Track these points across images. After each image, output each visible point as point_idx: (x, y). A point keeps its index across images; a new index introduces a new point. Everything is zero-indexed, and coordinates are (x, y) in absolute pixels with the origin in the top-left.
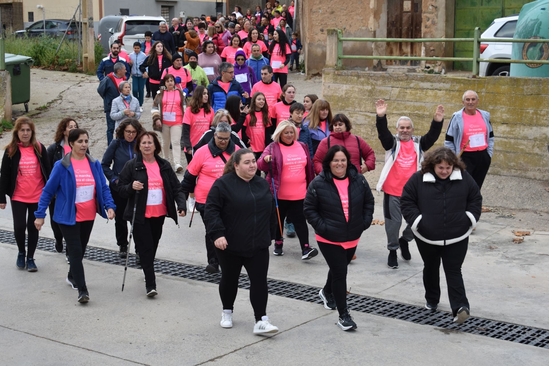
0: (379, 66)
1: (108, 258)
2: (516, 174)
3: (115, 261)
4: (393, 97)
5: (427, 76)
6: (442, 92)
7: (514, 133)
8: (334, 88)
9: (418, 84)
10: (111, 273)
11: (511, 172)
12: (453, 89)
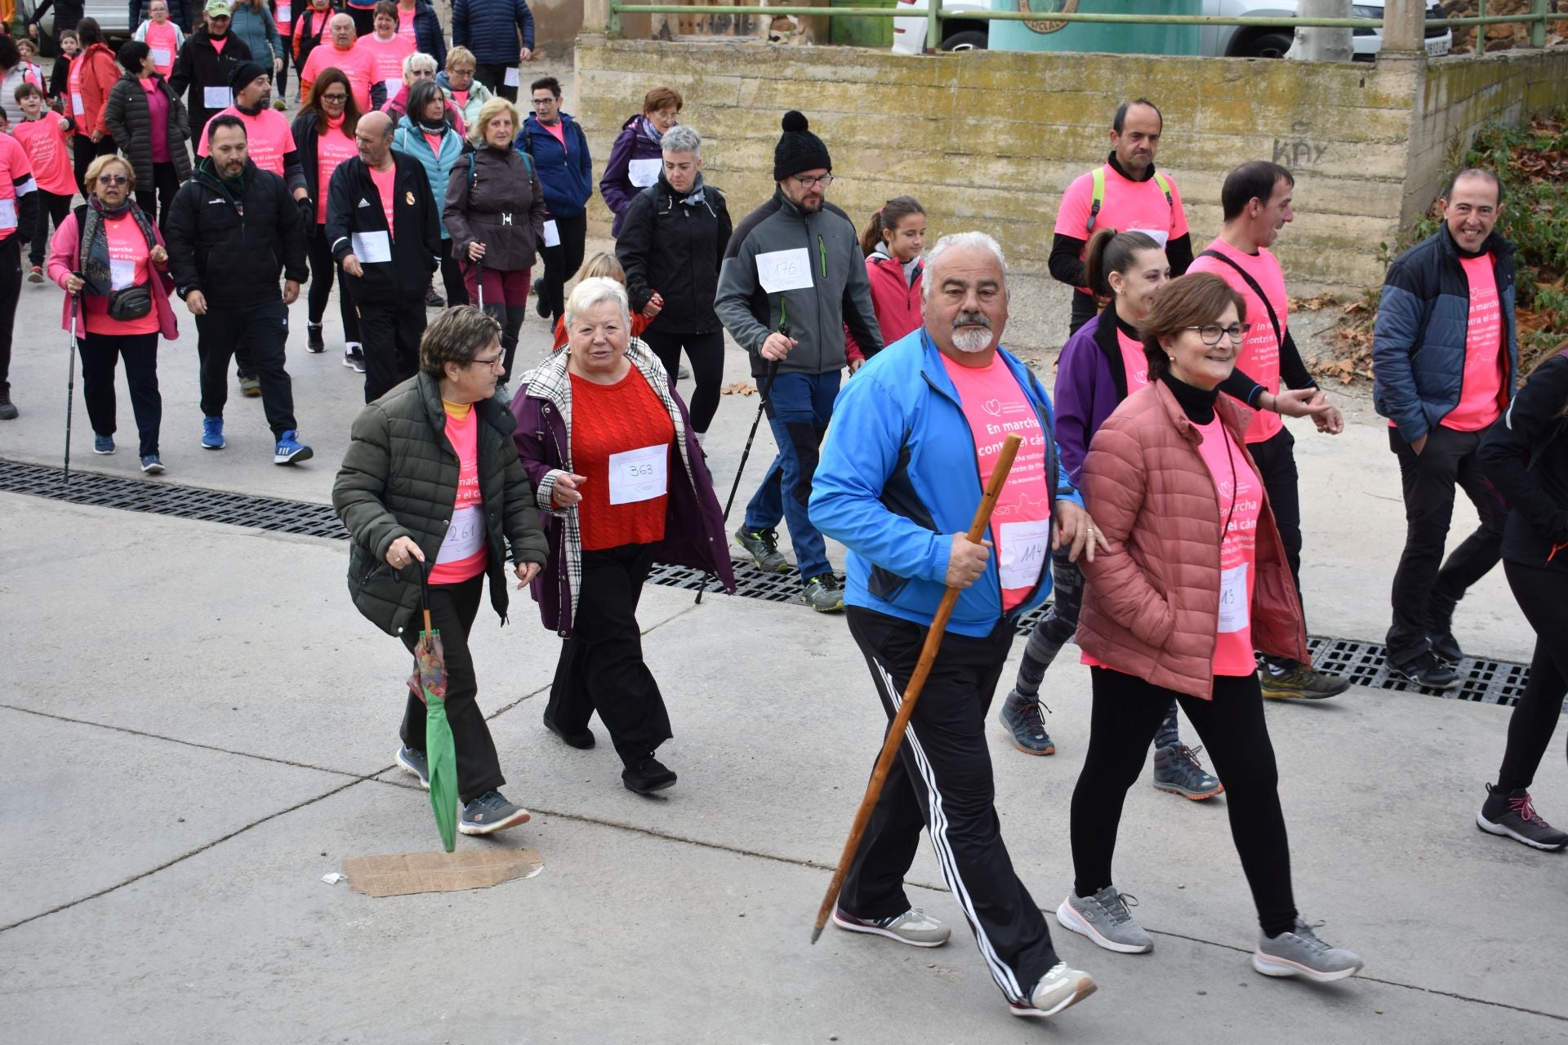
0: (665, 33)
1: (120, 496)
2: (1030, 270)
3: (139, 504)
4: (744, 100)
5: (823, 52)
6: (858, 86)
7: (1025, 178)
8: (604, 82)
9: (802, 69)
10: (136, 533)
11: (1019, 265)
12: (884, 80)
